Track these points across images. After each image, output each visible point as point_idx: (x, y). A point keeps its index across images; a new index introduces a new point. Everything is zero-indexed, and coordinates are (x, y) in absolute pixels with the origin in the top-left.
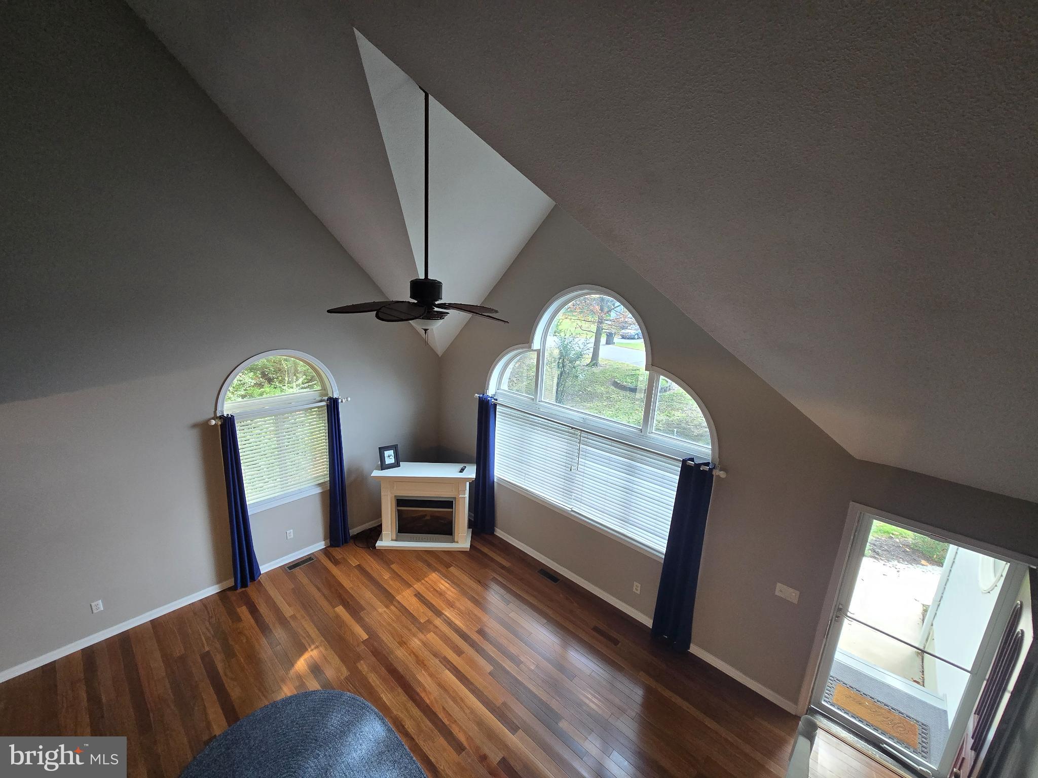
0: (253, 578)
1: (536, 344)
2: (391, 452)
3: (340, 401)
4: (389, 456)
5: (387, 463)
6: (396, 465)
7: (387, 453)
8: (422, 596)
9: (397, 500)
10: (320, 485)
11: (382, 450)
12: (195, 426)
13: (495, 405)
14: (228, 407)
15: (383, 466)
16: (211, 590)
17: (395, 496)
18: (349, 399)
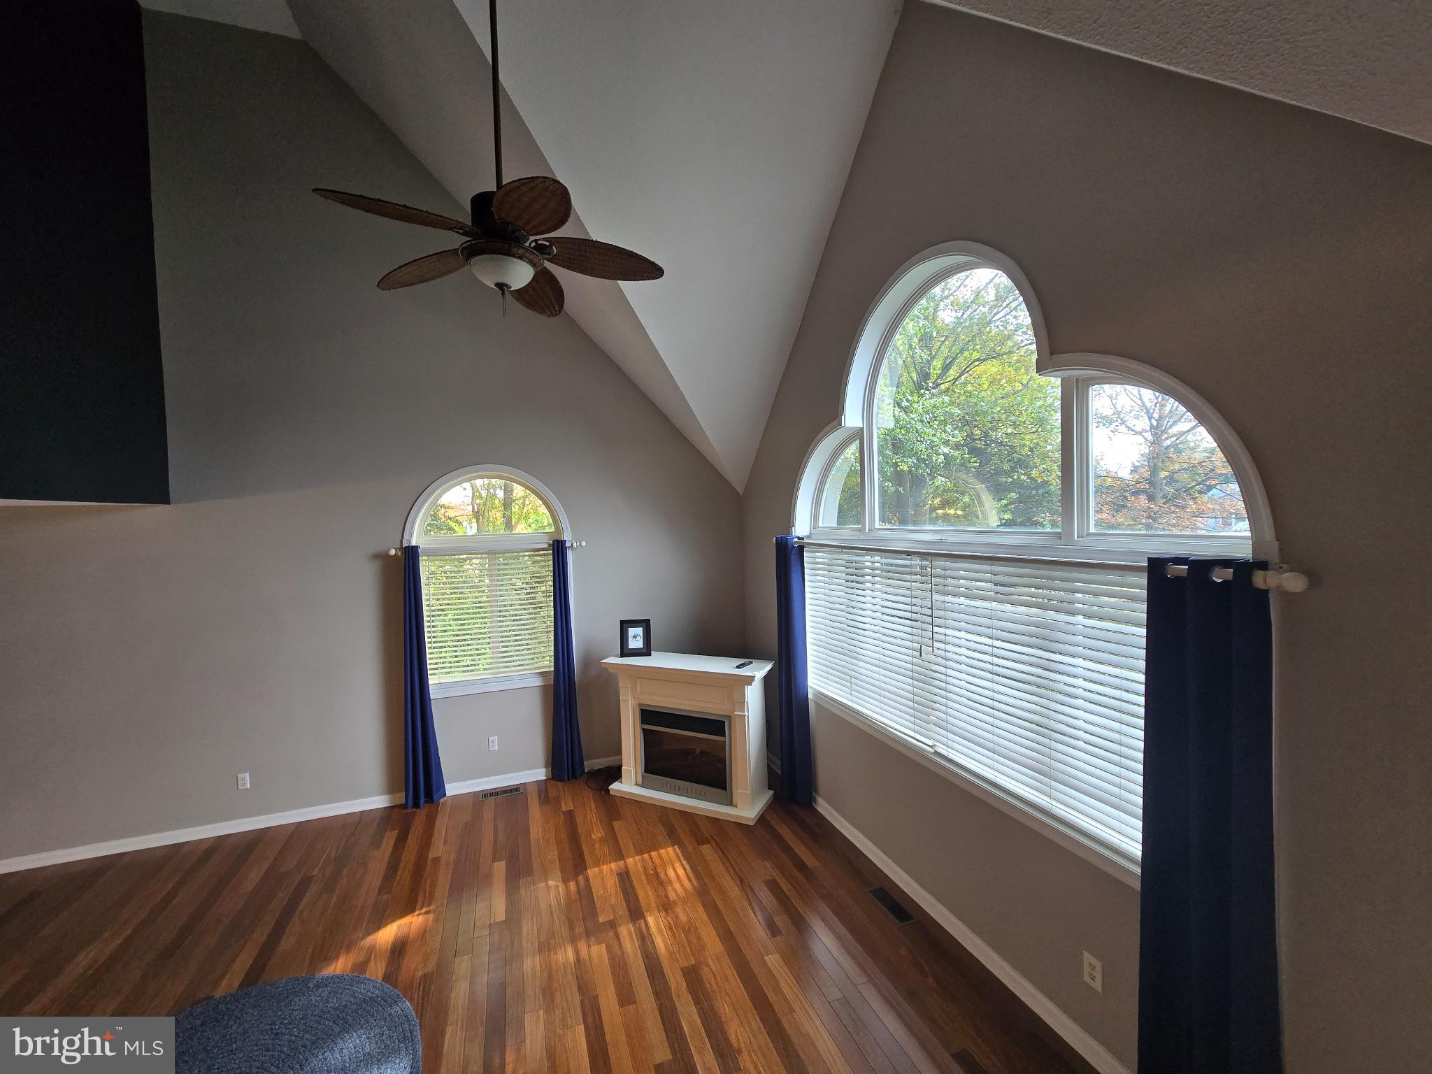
0: (430, 798)
1: (852, 417)
2: (639, 631)
3: (568, 544)
4: (635, 637)
5: (631, 646)
6: (646, 652)
7: (632, 631)
8: (630, 881)
9: (641, 709)
10: (541, 674)
11: (625, 625)
12: (376, 556)
13: (801, 549)
14: (416, 537)
15: (625, 652)
16: (378, 802)
17: (639, 704)
18: (584, 544)
